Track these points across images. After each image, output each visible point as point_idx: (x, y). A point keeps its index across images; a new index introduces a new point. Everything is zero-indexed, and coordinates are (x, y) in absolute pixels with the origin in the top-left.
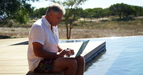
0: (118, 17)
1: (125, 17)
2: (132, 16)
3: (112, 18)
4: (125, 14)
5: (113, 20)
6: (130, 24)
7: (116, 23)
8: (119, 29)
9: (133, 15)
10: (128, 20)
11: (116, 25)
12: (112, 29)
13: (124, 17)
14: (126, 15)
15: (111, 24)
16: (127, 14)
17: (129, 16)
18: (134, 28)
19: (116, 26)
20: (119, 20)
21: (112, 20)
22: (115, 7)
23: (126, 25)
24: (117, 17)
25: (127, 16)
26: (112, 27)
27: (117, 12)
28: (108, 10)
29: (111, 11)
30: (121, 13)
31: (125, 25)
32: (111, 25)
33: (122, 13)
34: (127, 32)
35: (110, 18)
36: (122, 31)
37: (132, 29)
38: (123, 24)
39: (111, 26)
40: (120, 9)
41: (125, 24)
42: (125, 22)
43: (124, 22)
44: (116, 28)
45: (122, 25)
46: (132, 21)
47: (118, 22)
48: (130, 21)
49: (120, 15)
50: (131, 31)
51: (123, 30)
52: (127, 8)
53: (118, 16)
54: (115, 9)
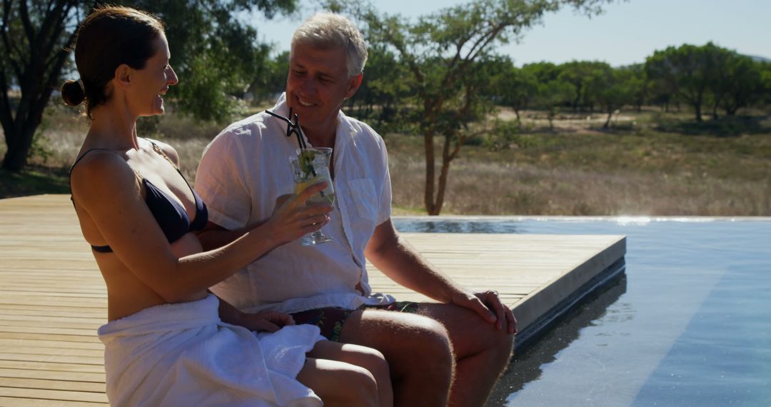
0: (686, 116)
1: (721, 113)
2: (754, 112)
3: (656, 118)
4: (722, 102)
5: (661, 129)
6: (745, 151)
7: (675, 142)
8: (689, 174)
9: (761, 108)
10: (737, 134)
11: (676, 153)
12: (651, 170)
13: (715, 116)
14: (727, 108)
15: (649, 148)
16: (731, 101)
17: (739, 112)
18: (764, 175)
19: (674, 157)
20: (689, 129)
21: (654, 125)
22: (675, 64)
23: (724, 157)
24: (679, 112)
25: (731, 112)
26: (653, 162)
27: (683, 90)
28: (639, 76)
29: (651, 84)
30: (700, 97)
31: (720, 155)
32: (648, 154)
33: (709, 96)
34: (728, 193)
35: (647, 117)
36: (700, 187)
37: (755, 179)
38: (710, 150)
39: (646, 159)
40: (697, 74)
41: (721, 150)
42: (722, 140)
43: (713, 139)
44: (670, 168)
45: (702, 156)
46: (754, 138)
47: (687, 138)
48: (745, 136)
49: (696, 105)
50: (748, 186)
51: (710, 180)
52: (731, 72)
53: (685, 108)
54: (674, 71)
